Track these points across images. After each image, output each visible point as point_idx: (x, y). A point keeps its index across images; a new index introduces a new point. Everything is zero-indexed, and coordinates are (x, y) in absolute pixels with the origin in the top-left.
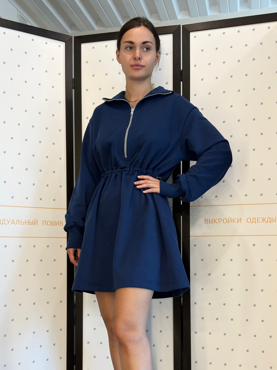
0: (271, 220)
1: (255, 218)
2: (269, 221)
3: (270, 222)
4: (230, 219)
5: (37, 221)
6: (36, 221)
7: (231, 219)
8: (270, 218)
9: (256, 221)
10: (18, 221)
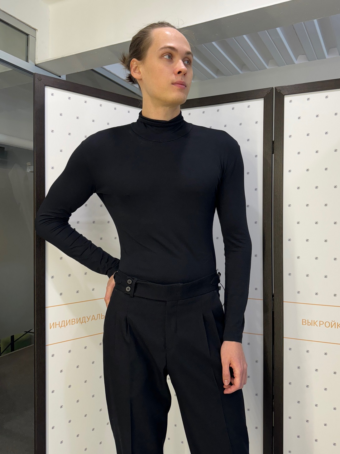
4: (333, 323)
10: (99, 315)
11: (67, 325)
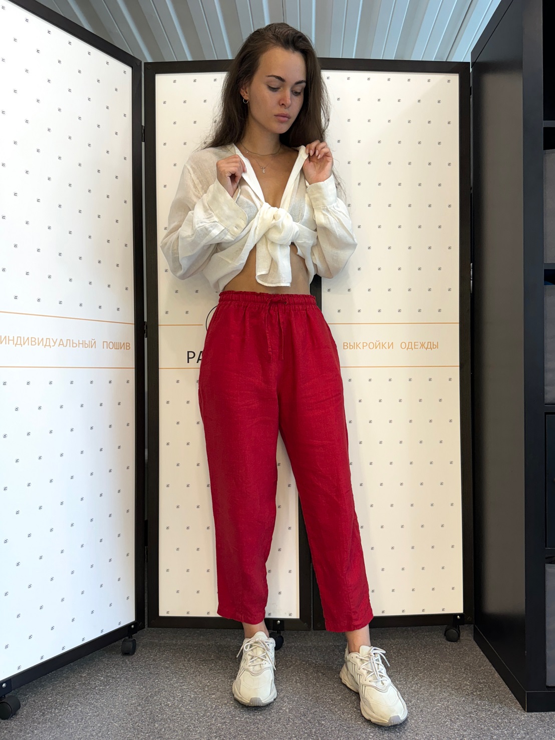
0: (433, 346)
1: (411, 343)
2: (429, 347)
3: (431, 348)
4: (377, 343)
5: (95, 342)
6: (93, 341)
7: (380, 343)
8: (430, 342)
9: (413, 347)
10: (68, 341)
11: (24, 344)
